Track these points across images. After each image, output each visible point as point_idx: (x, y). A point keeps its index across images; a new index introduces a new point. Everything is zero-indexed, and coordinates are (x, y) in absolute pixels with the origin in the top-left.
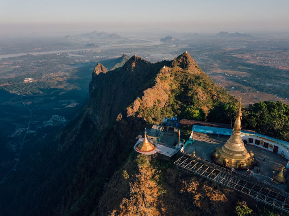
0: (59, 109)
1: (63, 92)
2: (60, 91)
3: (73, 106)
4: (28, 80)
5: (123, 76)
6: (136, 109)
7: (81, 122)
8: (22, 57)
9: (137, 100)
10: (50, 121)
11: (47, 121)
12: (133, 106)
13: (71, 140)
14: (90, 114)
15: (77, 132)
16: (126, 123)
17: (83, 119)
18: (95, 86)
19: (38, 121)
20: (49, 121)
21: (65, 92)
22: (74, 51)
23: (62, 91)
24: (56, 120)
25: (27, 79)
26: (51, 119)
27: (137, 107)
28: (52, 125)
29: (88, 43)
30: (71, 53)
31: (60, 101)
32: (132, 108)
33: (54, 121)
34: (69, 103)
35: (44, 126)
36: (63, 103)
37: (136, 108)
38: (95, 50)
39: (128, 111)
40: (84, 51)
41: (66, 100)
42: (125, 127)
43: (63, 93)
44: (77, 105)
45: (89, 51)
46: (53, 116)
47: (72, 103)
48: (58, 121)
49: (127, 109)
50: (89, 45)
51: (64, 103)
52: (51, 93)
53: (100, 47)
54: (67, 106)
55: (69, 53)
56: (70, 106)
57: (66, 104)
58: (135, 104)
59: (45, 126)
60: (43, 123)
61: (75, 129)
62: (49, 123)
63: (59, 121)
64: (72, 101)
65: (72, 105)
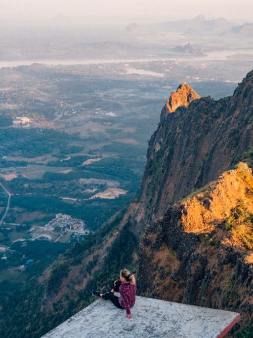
0: (76, 200)
1: (93, 158)
2: (88, 155)
3: (109, 196)
4: (20, 122)
5: (237, 112)
6: (219, 210)
7: (110, 241)
8: (20, 69)
9: (233, 172)
10: (49, 228)
11: (41, 228)
12: (211, 195)
13: (77, 288)
14: (136, 222)
15: (97, 268)
16: (176, 265)
17: (117, 233)
18: (160, 143)
19: (19, 225)
20: (44, 226)
21: (99, 159)
22: (141, 61)
23: (91, 156)
24: (61, 226)
25: (19, 120)
26: (51, 224)
27: (227, 202)
28: (50, 238)
29: (178, 44)
30: (133, 65)
31: (82, 180)
32: (206, 204)
33: (57, 229)
34: (103, 188)
35: (31, 237)
36: (86, 186)
37: (223, 204)
38: (194, 61)
39: (186, 213)
40: (165, 64)
41: (95, 180)
42: (168, 281)
43: (95, 160)
44: (120, 195)
45: (177, 63)
46: (57, 216)
47: (111, 189)
48: (66, 229)
49: (184, 203)
50: (180, 49)
51: (90, 186)
52: (67, 157)
53: (206, 55)
54: (97, 196)
55: (127, 65)
56: (103, 196)
57: (94, 190)
58: (219, 187)
59: (33, 240)
60: (30, 230)
61: (91, 258)
62: (44, 232)
63: (70, 231)
64: (110, 183)
65: (109, 194)
